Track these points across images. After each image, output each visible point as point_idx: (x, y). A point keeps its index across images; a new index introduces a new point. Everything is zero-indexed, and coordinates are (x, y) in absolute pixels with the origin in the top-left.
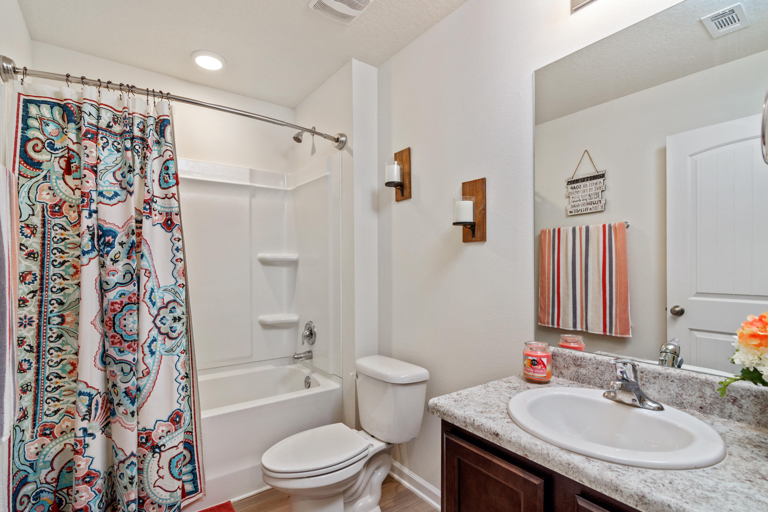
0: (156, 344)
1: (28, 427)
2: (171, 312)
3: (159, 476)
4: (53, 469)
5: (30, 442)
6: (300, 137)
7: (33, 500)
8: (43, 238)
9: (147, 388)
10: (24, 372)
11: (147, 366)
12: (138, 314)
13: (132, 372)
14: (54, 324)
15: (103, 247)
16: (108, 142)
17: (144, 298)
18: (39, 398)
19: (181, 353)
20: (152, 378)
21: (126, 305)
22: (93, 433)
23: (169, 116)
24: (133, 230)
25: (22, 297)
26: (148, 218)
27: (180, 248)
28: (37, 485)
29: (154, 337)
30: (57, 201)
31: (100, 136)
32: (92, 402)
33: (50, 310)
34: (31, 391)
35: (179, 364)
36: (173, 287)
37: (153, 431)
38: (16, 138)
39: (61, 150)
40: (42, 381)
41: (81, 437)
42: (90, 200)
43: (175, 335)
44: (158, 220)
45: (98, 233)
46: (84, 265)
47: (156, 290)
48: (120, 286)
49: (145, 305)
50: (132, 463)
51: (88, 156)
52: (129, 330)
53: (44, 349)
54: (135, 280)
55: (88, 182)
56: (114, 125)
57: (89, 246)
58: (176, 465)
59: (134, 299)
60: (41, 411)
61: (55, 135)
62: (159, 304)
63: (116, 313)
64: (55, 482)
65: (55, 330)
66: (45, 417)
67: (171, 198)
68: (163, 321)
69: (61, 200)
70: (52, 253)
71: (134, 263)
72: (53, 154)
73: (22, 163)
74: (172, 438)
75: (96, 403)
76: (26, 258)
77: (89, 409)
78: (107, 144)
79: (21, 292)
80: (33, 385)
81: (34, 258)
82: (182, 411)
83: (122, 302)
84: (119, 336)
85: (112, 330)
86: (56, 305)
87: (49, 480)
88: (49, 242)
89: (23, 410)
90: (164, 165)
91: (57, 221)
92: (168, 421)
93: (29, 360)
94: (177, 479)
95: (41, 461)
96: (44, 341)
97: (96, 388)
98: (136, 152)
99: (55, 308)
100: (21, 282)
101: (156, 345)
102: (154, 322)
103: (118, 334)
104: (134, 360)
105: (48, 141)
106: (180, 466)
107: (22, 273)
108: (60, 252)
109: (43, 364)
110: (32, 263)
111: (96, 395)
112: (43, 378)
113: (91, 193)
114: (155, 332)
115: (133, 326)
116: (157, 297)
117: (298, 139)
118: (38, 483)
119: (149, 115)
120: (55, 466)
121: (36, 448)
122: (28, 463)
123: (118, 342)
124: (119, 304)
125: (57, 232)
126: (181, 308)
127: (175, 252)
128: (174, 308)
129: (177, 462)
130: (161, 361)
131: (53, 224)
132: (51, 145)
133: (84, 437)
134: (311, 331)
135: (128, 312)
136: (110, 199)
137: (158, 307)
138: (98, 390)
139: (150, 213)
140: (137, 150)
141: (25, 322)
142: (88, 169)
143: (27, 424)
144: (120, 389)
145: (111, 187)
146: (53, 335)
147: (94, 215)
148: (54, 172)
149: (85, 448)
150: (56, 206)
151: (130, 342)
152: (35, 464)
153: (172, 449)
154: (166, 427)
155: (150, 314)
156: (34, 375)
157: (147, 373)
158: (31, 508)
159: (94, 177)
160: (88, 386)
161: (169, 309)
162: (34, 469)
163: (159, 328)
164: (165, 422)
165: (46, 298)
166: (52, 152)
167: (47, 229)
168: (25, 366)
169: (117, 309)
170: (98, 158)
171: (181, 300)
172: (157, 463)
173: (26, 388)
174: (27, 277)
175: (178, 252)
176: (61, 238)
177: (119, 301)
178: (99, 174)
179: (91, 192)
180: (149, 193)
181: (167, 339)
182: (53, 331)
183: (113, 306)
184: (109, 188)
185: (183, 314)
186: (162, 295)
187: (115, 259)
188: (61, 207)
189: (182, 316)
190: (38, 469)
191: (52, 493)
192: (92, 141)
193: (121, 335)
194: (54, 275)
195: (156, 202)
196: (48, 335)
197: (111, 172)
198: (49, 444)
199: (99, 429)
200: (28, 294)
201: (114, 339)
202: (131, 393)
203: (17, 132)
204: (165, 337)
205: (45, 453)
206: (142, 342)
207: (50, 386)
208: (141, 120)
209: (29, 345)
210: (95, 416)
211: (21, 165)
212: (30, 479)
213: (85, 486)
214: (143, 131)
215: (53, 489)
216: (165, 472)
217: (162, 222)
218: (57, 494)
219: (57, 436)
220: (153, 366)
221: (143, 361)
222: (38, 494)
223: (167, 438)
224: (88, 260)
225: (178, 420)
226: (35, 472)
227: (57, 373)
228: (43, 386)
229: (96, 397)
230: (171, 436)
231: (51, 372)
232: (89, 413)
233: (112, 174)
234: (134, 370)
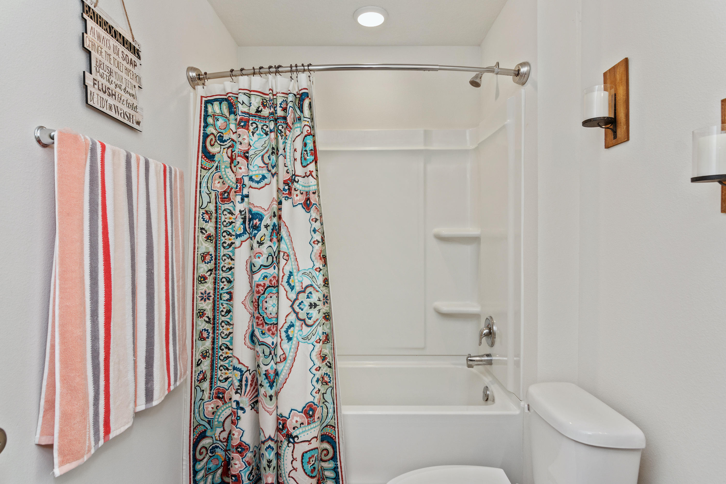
0: (294, 329)
1: (207, 388)
2: (308, 297)
3: (293, 467)
4: (224, 430)
5: (208, 401)
6: (478, 81)
7: (210, 453)
8: (216, 222)
9: (283, 374)
10: (204, 340)
11: (283, 352)
12: (278, 297)
13: (271, 356)
14: (224, 300)
15: (252, 230)
16: (257, 127)
17: (282, 281)
18: (215, 365)
19: (316, 342)
20: (288, 365)
21: (267, 287)
22: (244, 407)
23: (307, 89)
24: (274, 213)
25: (203, 274)
26: (287, 199)
27: (317, 229)
28: (213, 440)
29: (291, 322)
30: (226, 188)
31: (251, 122)
32: (242, 378)
33: (221, 287)
34: (209, 357)
35: (314, 354)
36: (311, 270)
37: (288, 419)
38: (199, 136)
39: (228, 141)
40: (217, 350)
41: (234, 409)
42: (242, 186)
43: (310, 322)
44: (299, 200)
45: (249, 217)
46: (237, 248)
47: (295, 274)
48: (264, 269)
49: (283, 288)
50: (270, 446)
51: (241, 143)
52: (270, 313)
53: (218, 322)
54: (275, 263)
55: (240, 168)
56: (263, 109)
57: (241, 229)
58: (308, 460)
59: (274, 282)
60: (216, 376)
61: (223, 128)
62: (298, 288)
63: (259, 295)
64: (225, 442)
65: (225, 306)
66: (219, 382)
67: (309, 176)
68: (301, 306)
69: (229, 187)
70: (222, 235)
71: (274, 246)
72: (223, 145)
73: (203, 157)
74: (305, 431)
75: (245, 379)
76: (206, 241)
77: (240, 384)
78: (256, 129)
79: (202, 270)
80: (210, 352)
81: (211, 240)
82: (316, 405)
83: (264, 284)
84: (262, 318)
85: (257, 311)
86: (226, 283)
87: (221, 438)
88: (220, 226)
89: (203, 373)
90: (304, 142)
91: (226, 206)
92: (302, 412)
93: (208, 330)
94: (309, 476)
95: (216, 420)
96: (218, 314)
97: (246, 365)
98: (280, 132)
99: (225, 285)
100: (203, 261)
101: (294, 331)
102: (292, 306)
103: (261, 315)
104: (273, 343)
105: (218, 135)
106: (312, 463)
107: (203, 254)
108: (228, 235)
109: (217, 334)
110: (209, 245)
111: (245, 372)
112: (217, 347)
113: (243, 179)
114: (292, 317)
115: (273, 309)
116: (296, 281)
117: (475, 84)
118: (214, 439)
119: (289, 92)
120: (226, 428)
121: (213, 408)
122: (206, 420)
123: (261, 324)
124: (262, 286)
125: (226, 217)
126: (317, 293)
127: (313, 233)
128: (310, 293)
129: (310, 458)
130: (298, 348)
131: (223, 209)
132: (221, 138)
133: (237, 409)
134: (490, 329)
135: (269, 294)
136: (258, 182)
137: (297, 292)
138: (248, 367)
139: (290, 193)
140: (281, 130)
141: (205, 296)
142: (241, 156)
143: (206, 385)
144: (262, 371)
145: (259, 170)
146: (224, 310)
147: (246, 199)
148: (224, 162)
149: (238, 420)
150: (225, 193)
151: (270, 326)
152: (211, 421)
153: (305, 443)
154: (300, 418)
155: (288, 298)
156: (211, 343)
157: (284, 358)
158: (209, 459)
159: (246, 163)
160: (240, 363)
161: (306, 294)
162: (211, 426)
163: (297, 314)
164: (299, 412)
165: (219, 277)
166: (222, 144)
167: (218, 214)
168: (205, 335)
169: (261, 291)
170: (249, 145)
171: (318, 286)
172: (291, 453)
173: (205, 354)
174: (207, 257)
175: (315, 233)
176: (229, 222)
177: (262, 283)
178: (250, 159)
179: (244, 177)
180: (288, 173)
181: (304, 325)
182: (224, 307)
183: (258, 288)
184: (257, 172)
185: (320, 300)
186: (300, 279)
187: (261, 241)
188: (229, 194)
189: (318, 303)
190: (214, 427)
191: (223, 451)
192: (244, 128)
193: (263, 317)
194: (224, 255)
195: (297, 182)
196: (221, 310)
197: (259, 156)
198: (221, 407)
199: (248, 404)
200: (207, 272)
201: (259, 320)
202: (270, 376)
203: (200, 130)
204: (302, 323)
205: (219, 414)
206: (280, 326)
207: (222, 356)
208: (283, 98)
209: (208, 317)
210: (245, 391)
211: (202, 159)
212: (208, 433)
213: (238, 455)
214: (285, 109)
215: (225, 448)
216: (298, 464)
217: (302, 202)
218: (227, 453)
219: (227, 401)
220: (289, 352)
221: (281, 346)
222: (213, 448)
223: (301, 430)
224: (240, 243)
225: (311, 413)
226: (212, 428)
227: (226, 345)
228: (217, 354)
229: (245, 374)
230: (304, 430)
231: (223, 343)
232: (241, 387)
233: (260, 158)
234: (273, 354)
